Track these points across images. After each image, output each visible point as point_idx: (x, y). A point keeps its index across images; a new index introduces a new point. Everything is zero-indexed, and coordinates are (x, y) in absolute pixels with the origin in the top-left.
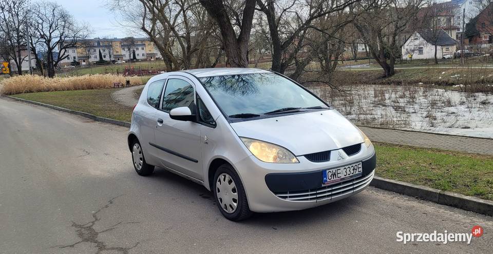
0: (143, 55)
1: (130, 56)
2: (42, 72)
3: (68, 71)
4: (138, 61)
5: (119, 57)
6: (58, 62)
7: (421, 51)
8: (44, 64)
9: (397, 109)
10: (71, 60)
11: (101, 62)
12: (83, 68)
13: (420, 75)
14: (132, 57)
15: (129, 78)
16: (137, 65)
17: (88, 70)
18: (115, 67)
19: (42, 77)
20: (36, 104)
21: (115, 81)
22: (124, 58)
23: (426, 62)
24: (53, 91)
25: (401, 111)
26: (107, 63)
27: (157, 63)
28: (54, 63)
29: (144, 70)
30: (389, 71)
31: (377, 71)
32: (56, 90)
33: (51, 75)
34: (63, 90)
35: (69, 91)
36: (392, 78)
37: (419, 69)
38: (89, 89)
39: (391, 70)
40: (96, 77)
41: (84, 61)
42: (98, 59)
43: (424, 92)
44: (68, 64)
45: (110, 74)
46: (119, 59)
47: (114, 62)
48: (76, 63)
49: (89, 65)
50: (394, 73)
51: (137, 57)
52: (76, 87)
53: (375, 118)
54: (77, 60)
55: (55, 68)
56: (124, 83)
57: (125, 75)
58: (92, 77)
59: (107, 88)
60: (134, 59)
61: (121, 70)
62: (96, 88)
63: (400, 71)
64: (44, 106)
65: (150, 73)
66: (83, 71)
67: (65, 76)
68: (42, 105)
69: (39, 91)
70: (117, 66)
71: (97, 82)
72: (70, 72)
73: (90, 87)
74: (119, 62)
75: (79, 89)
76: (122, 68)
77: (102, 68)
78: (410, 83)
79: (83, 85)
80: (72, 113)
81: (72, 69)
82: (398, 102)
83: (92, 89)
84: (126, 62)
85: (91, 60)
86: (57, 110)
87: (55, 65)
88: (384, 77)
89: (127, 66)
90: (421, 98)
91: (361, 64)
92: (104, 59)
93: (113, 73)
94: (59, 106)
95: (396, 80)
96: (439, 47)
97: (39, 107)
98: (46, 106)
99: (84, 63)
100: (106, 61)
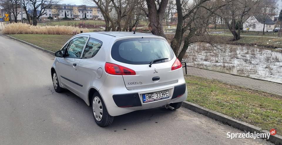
0: (91, 16)
1: (83, 16)
2: (29, 21)
3: (46, 22)
4: (88, 19)
5: (77, 16)
6: (39, 16)
7: (254, 26)
8: (31, 17)
9: (246, 61)
10: (48, 16)
11: (66, 18)
12: (54, 21)
13: (256, 40)
14: (84, 17)
15: (82, 29)
16: (86, 22)
17: (58, 23)
18: (74, 22)
19: (29, 25)
20: (22, 42)
21: (74, 31)
22: (79, 17)
23: (258, 33)
24: (35, 34)
25: (249, 62)
26: (69, 19)
27: (99, 22)
28: (37, 17)
29: (91, 25)
30: (237, 37)
31: (229, 36)
32: (37, 33)
33: (35, 24)
34: (42, 34)
35: (45, 35)
36: (239, 41)
37: (255, 37)
38: (58, 34)
39: (238, 36)
40: (62, 27)
41: (56, 17)
42: (64, 17)
43: (259, 51)
44: (46, 18)
45: (71, 26)
46: (76, 18)
47: (73, 19)
48: (51, 18)
49: (59, 20)
50: (239, 38)
51: (87, 17)
52: (49, 33)
53: (234, 66)
54: (51, 16)
55: (37, 20)
56: (79, 32)
57: (80, 27)
58: (60, 27)
59: (69, 35)
60: (85, 18)
61: (77, 24)
62: (62, 34)
63: (243, 37)
64: (27, 44)
65: (94, 27)
66: (55, 23)
67: (44, 25)
68: (26, 43)
69: (26, 33)
70: (75, 22)
71: (63, 30)
72: (47, 23)
73: (58, 33)
74: (76, 19)
75: (51, 34)
76: (78, 23)
77: (66, 22)
78: (250, 45)
79: (54, 32)
80: (45, 51)
81: (48, 21)
82: (245, 57)
83: (59, 34)
84: (81, 20)
85: (60, 17)
86: (35, 48)
87: (38, 18)
88: (234, 40)
89: (81, 22)
90: (258, 55)
91: (219, 31)
92: (67, 17)
93: (73, 26)
94: (36, 45)
95: (241, 42)
96: (266, 25)
97: (24, 44)
98: (29, 45)
99: (55, 18)
100: (69, 18)
